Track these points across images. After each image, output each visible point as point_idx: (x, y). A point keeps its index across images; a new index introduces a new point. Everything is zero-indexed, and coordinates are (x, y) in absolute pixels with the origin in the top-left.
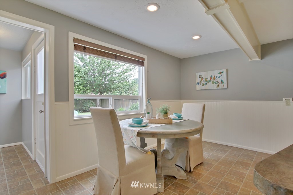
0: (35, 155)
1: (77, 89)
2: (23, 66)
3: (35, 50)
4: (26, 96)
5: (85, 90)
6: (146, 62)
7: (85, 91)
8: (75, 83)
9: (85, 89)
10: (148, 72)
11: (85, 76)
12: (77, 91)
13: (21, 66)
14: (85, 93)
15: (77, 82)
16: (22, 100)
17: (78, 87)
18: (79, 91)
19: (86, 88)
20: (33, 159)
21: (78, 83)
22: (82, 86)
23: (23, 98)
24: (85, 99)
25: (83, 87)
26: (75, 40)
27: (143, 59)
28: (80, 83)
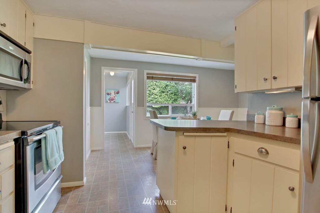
0: (131, 137)
1: (170, 98)
3: (131, 78)
6: (197, 79)
7: (176, 99)
8: (167, 92)
9: (175, 97)
10: (199, 86)
11: (176, 85)
12: (169, 99)
13: (126, 86)
14: (176, 101)
15: (169, 91)
16: (126, 106)
17: (169, 95)
18: (170, 99)
19: (177, 96)
20: (130, 139)
21: (170, 92)
23: (127, 105)
24: (177, 107)
25: (174, 95)
26: (147, 74)
27: (195, 77)
28: (171, 92)
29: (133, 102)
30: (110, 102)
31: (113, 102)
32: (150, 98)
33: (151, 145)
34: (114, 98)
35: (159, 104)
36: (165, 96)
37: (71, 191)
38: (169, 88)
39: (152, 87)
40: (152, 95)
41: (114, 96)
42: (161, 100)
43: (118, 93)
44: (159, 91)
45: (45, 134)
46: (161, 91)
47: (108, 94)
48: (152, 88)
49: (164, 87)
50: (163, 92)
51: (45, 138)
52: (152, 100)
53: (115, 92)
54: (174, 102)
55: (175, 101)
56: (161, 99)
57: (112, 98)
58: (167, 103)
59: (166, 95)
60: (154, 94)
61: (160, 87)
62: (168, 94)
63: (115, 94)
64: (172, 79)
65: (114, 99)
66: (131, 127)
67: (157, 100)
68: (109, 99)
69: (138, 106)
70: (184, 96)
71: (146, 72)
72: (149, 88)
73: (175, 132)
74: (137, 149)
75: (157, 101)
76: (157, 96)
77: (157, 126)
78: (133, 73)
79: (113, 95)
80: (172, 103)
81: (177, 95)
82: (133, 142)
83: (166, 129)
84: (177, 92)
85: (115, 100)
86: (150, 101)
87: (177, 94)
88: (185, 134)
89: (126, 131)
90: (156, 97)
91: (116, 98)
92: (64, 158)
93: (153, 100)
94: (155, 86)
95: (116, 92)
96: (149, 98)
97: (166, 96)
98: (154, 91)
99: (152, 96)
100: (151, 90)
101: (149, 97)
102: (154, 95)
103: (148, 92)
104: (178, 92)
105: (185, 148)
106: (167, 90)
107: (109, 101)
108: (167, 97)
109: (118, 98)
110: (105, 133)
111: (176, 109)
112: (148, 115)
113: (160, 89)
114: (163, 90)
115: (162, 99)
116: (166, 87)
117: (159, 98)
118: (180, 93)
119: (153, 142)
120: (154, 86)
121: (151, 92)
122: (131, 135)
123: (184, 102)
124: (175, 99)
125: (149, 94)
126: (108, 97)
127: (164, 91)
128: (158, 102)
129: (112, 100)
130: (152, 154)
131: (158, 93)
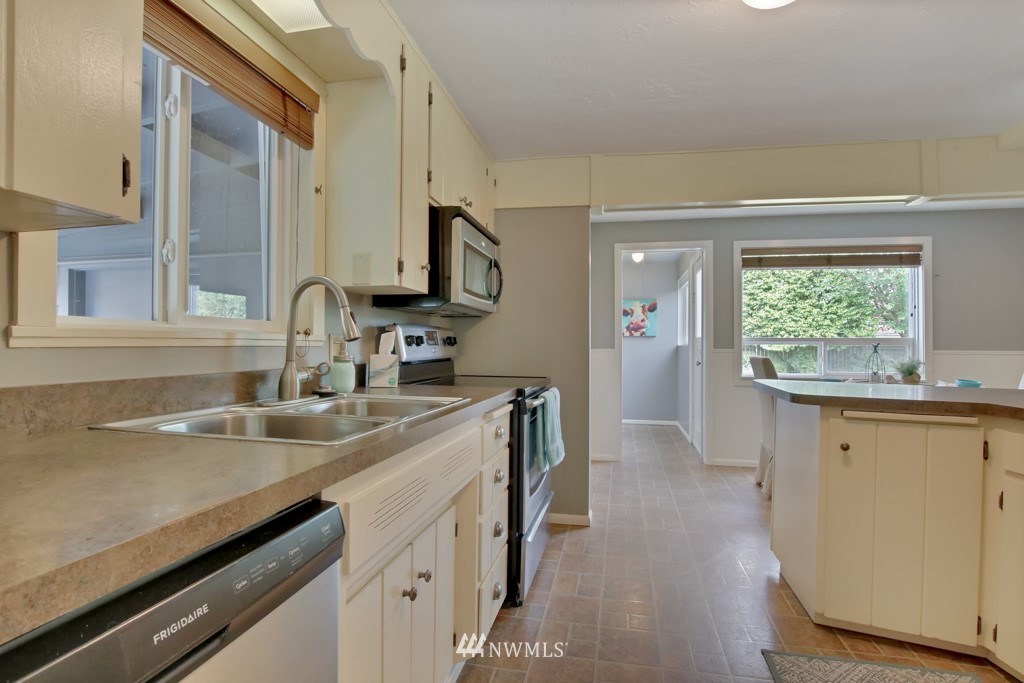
0: (693, 436)
1: (829, 316)
2: (681, 286)
3: (693, 267)
4: (682, 340)
5: (855, 317)
6: (927, 255)
8: (820, 295)
9: (853, 313)
10: (935, 276)
12: (828, 322)
13: (675, 288)
15: (827, 291)
16: (678, 348)
17: (828, 308)
18: (832, 320)
19: (862, 310)
20: (690, 441)
21: (830, 296)
22: (845, 304)
23: (679, 344)
25: (849, 306)
26: (744, 251)
27: (920, 248)
28: (836, 295)
29: (699, 334)
30: (631, 335)
31: (638, 334)
32: (754, 321)
33: (755, 462)
34: (642, 324)
35: (788, 340)
36: (810, 312)
37: (565, 531)
38: (825, 280)
39: (761, 283)
40: (759, 309)
41: (643, 317)
42: (793, 323)
43: (653, 308)
44: (788, 293)
45: (544, 397)
46: (793, 293)
47: (626, 313)
48: (758, 285)
49: (804, 278)
50: (804, 297)
51: (543, 405)
52: (759, 327)
53: (643, 307)
54: (846, 332)
55: (852, 328)
56: (795, 321)
57: (637, 323)
58: (818, 336)
59: (815, 307)
60: (766, 304)
61: (791, 281)
62: (822, 302)
63: (644, 312)
64: (829, 262)
65: (643, 328)
66: (693, 408)
67: (777, 325)
68: (628, 328)
69: (715, 347)
70: (889, 307)
71: (739, 245)
72: (748, 287)
73: (819, 407)
74: (711, 468)
75: (780, 329)
76: (779, 310)
77: (774, 395)
78: (699, 252)
79: (638, 315)
80: (839, 334)
81: (860, 305)
82: (699, 448)
83: (796, 399)
84: (859, 295)
85: (644, 330)
86: (752, 330)
87: (861, 300)
88: (847, 413)
89: (675, 420)
90: (777, 314)
91: (647, 323)
92: (564, 455)
93: (764, 326)
94: (771, 279)
95: (647, 307)
96: (749, 319)
97: (816, 311)
98: (768, 294)
99: (762, 313)
100: (757, 291)
101: (751, 315)
102: (767, 308)
103: (745, 299)
104: (863, 292)
105: (845, 448)
106: (817, 289)
107: (628, 334)
108: (818, 313)
109: (652, 324)
110: (624, 421)
111: (856, 358)
112: (748, 371)
113: (791, 287)
114: (803, 290)
115: (800, 323)
116: (815, 280)
117: (787, 318)
118: (871, 298)
119: (763, 449)
120: (768, 278)
121: (755, 299)
122: (695, 430)
123: (891, 331)
124: (851, 321)
125: (749, 305)
126: (625, 322)
127: (807, 294)
128: (782, 333)
129: (637, 328)
130: (759, 485)
131: (783, 302)
